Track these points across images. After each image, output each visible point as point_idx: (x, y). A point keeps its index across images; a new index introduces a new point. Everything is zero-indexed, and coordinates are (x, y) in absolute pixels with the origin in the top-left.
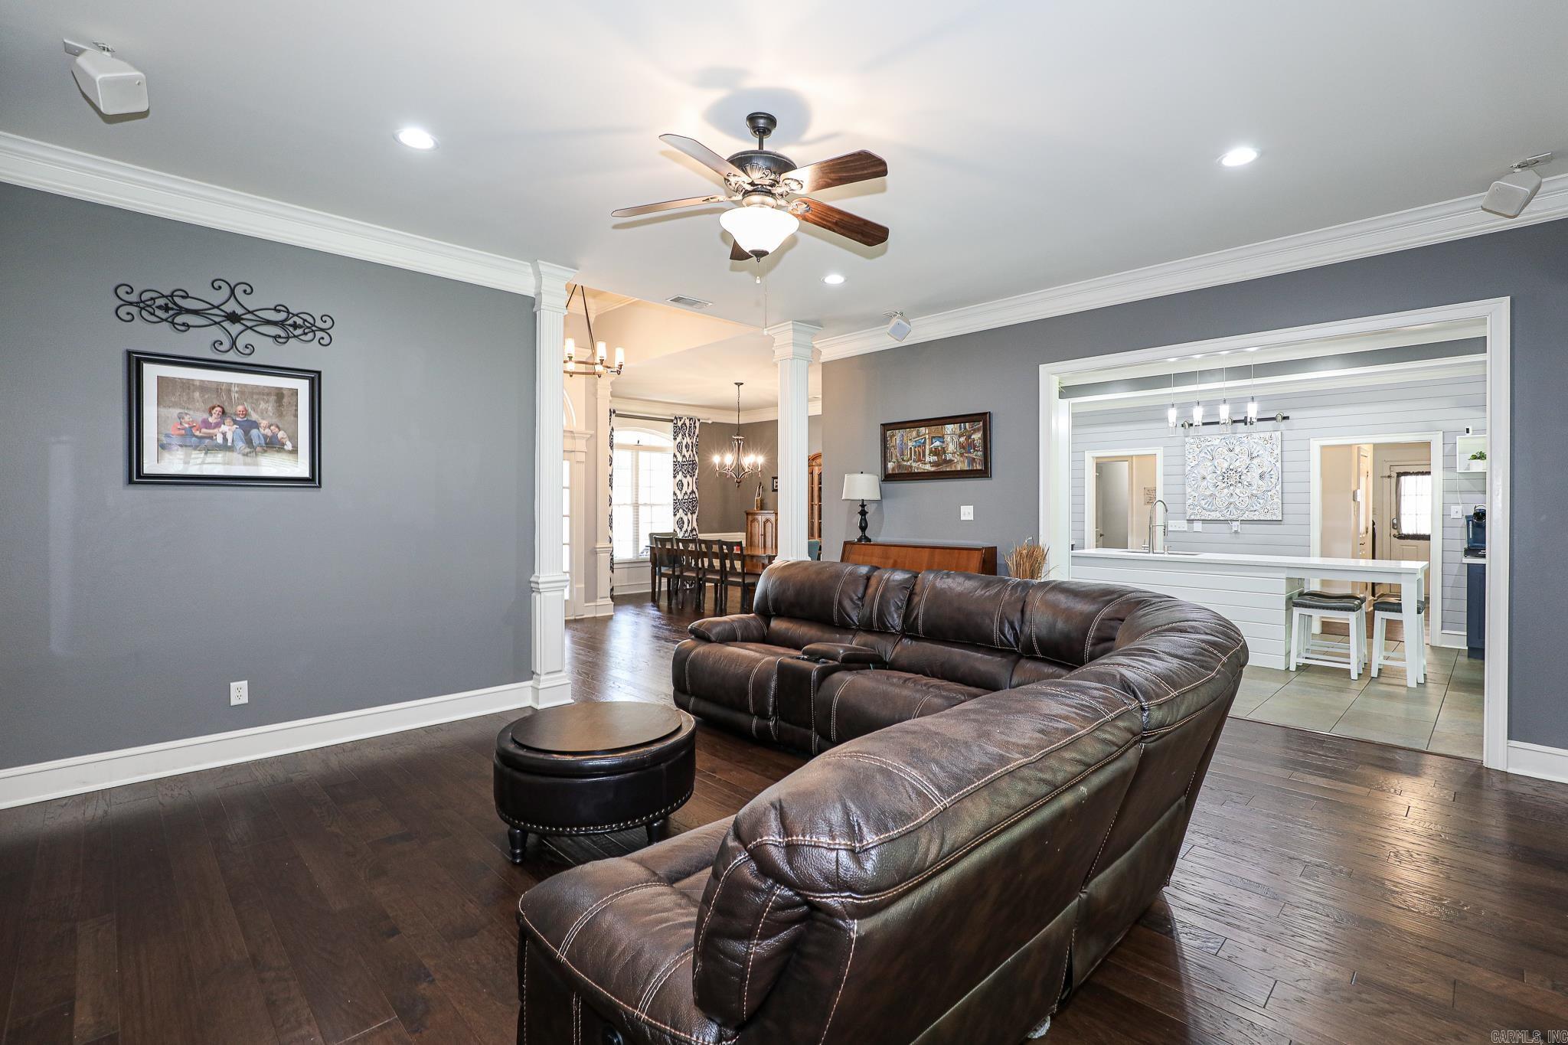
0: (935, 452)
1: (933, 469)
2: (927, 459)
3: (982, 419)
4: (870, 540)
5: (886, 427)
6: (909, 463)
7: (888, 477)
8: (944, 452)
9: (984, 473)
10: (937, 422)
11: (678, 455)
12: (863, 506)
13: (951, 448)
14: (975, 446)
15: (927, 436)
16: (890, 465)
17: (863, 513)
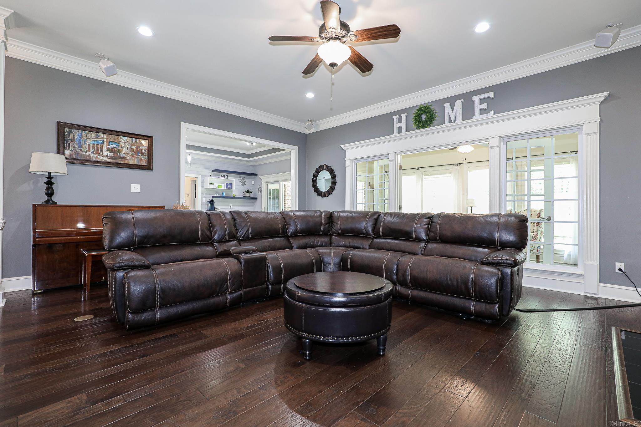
0: (112, 150)
1: (109, 160)
2: (105, 153)
3: (148, 139)
4: (56, 204)
5: (63, 125)
6: (87, 154)
8: (119, 152)
9: (149, 167)
10: (113, 133)
13: (125, 150)
14: (142, 153)
15: (105, 140)
17: (50, 183)
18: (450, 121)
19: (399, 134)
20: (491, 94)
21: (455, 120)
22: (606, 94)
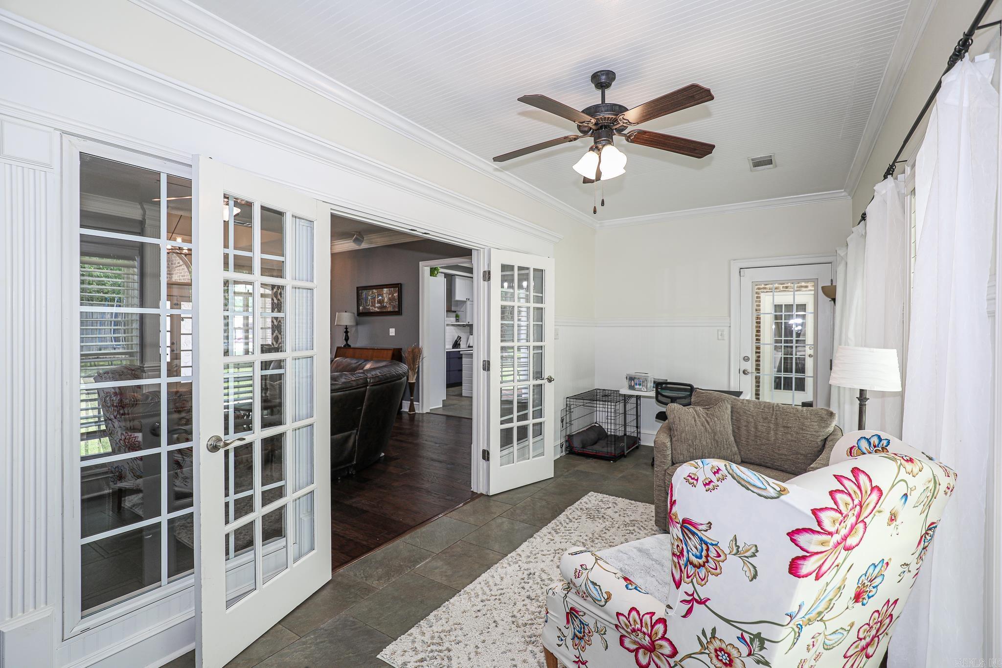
0: (379, 302)
1: (378, 310)
2: (376, 305)
3: (398, 287)
4: (350, 346)
5: (359, 289)
6: (368, 307)
7: (360, 314)
8: (383, 302)
9: (399, 313)
10: (380, 287)
11: (275, 299)
12: (346, 328)
13: (386, 300)
14: (395, 300)
15: (376, 294)
16: (361, 308)
17: (346, 332)
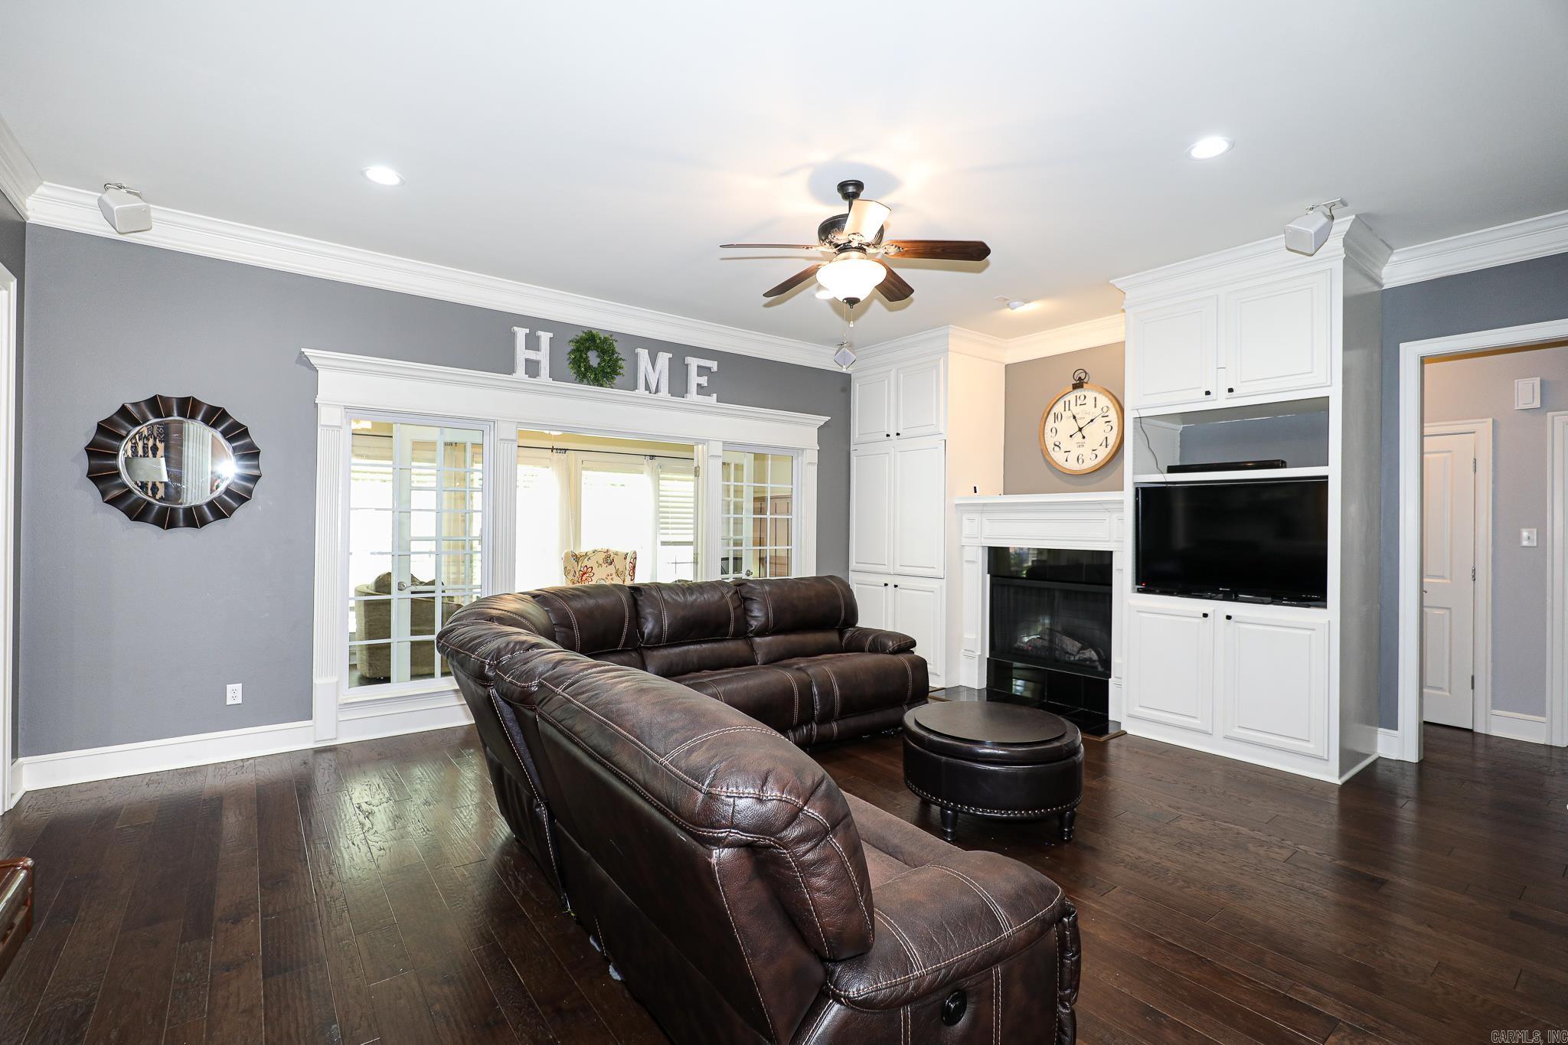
18: (647, 388)
19: (531, 379)
20: (714, 365)
21: (657, 391)
22: (827, 418)
